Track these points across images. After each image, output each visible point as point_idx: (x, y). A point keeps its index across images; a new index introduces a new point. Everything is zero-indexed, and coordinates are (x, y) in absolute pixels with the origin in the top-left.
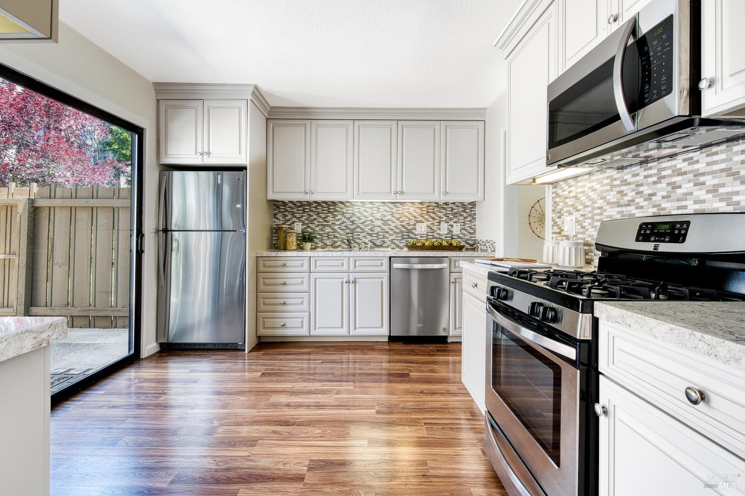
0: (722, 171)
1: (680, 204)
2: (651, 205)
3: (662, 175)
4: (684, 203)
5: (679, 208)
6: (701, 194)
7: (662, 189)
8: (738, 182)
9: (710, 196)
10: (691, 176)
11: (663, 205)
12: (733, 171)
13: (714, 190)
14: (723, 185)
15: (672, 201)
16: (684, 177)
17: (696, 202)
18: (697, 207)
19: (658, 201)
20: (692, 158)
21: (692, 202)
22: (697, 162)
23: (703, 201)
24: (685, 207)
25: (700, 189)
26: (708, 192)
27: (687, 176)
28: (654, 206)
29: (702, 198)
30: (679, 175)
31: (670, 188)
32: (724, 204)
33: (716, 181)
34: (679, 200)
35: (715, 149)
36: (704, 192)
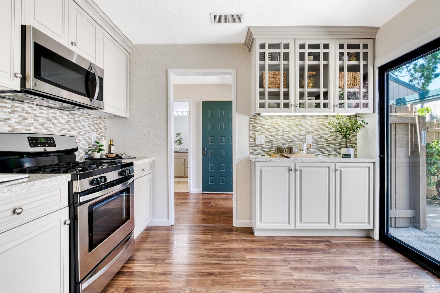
0: (46, 118)
1: (27, 128)
2: (7, 125)
3: (15, 110)
4: (29, 128)
5: (26, 130)
6: (37, 125)
7: (15, 118)
8: (51, 124)
9: (41, 127)
10: (33, 116)
11: (16, 127)
12: (50, 119)
13: (42, 124)
14: (46, 123)
15: (21, 126)
16: (29, 115)
17: (35, 128)
18: (36, 131)
19: (13, 124)
20: (33, 107)
21: (33, 128)
22: (35, 110)
23: (38, 129)
24: (30, 130)
25: (37, 123)
26: (40, 125)
27: (31, 115)
28: (9, 126)
29: (37, 127)
30: (26, 113)
31: (21, 118)
32: (46, 131)
33: (43, 121)
34: (26, 126)
35: (43, 108)
36: (39, 124)
